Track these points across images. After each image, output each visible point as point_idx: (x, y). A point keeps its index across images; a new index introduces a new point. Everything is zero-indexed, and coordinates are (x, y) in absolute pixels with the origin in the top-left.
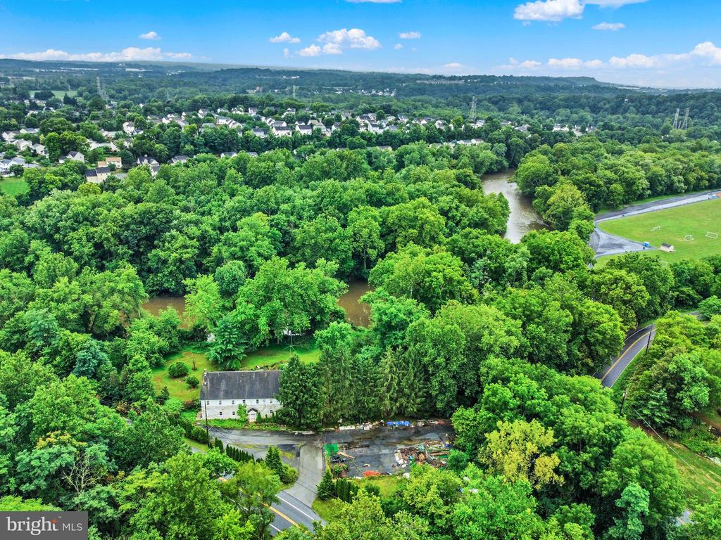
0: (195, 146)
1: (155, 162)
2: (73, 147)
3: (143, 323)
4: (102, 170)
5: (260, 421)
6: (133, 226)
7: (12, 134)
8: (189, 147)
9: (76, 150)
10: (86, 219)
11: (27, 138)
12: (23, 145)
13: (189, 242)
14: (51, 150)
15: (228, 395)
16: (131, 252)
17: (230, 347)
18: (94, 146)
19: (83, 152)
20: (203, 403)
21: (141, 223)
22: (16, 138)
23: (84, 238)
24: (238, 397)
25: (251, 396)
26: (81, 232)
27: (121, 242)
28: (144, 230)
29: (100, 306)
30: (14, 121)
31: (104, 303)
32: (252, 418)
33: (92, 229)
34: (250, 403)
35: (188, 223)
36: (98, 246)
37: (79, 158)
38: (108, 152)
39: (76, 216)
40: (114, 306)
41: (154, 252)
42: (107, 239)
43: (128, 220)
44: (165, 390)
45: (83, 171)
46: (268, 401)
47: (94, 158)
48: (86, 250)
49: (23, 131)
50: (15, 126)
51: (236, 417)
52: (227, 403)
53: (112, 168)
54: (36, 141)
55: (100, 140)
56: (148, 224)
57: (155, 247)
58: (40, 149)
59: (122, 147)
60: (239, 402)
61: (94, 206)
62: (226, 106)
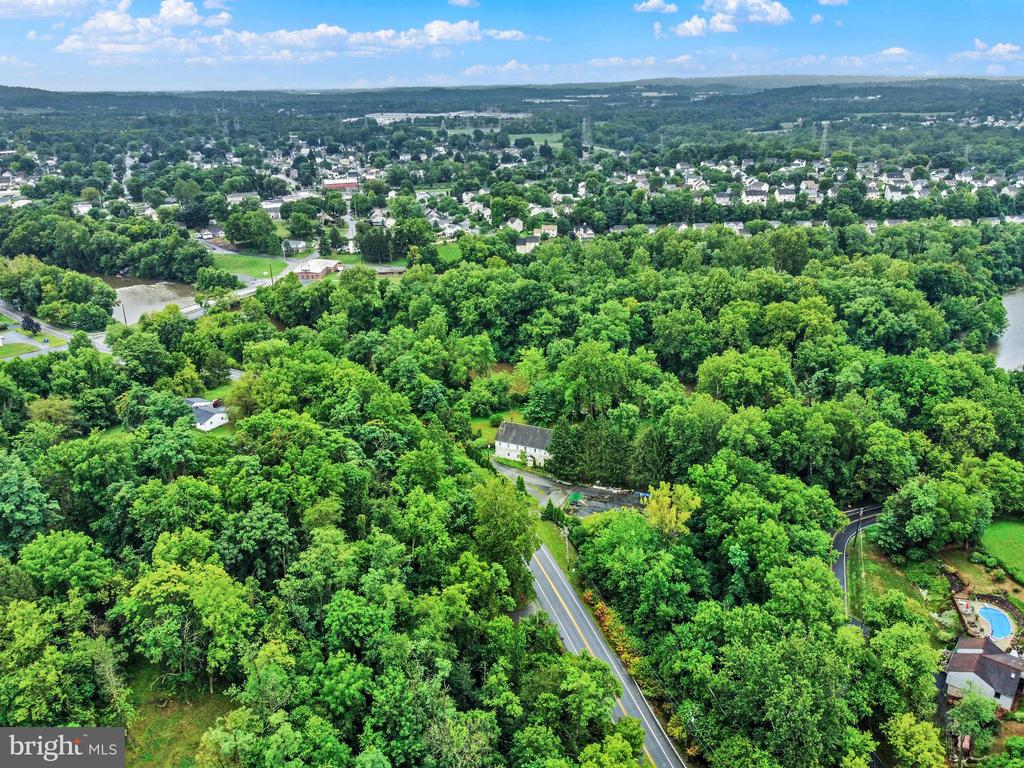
0: (639, 214)
1: (590, 232)
2: (515, 212)
3: (485, 381)
4: (535, 239)
5: (535, 466)
6: (512, 301)
7: (471, 195)
8: (631, 216)
9: (516, 216)
10: (479, 290)
11: (480, 200)
12: (476, 207)
13: (554, 320)
14: (494, 215)
15: (515, 441)
16: (507, 323)
17: (538, 409)
18: (536, 211)
19: (524, 218)
20: (497, 443)
21: (519, 298)
22: (473, 200)
23: (472, 307)
24: (522, 444)
25: (531, 445)
26: (471, 301)
27: (501, 315)
28: (520, 305)
29: (455, 362)
30: (476, 180)
31: (459, 360)
32: (530, 464)
33: (481, 300)
34: (530, 451)
35: (558, 302)
36: (483, 315)
37: (517, 225)
38: (549, 219)
39: (470, 287)
40: (466, 364)
41: (524, 325)
42: (490, 309)
43: (510, 294)
44: (480, 431)
45: (514, 240)
46: (543, 452)
47: (532, 225)
48: (471, 317)
49: (482, 192)
50: (476, 185)
51: (519, 460)
52: (513, 447)
53: (545, 237)
54: (487, 205)
55: (546, 204)
56: (525, 299)
57: (527, 321)
58: (487, 212)
59: (561, 214)
60: (522, 448)
61: (489, 279)
62: (715, 157)
